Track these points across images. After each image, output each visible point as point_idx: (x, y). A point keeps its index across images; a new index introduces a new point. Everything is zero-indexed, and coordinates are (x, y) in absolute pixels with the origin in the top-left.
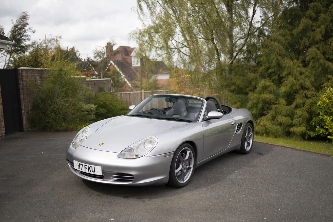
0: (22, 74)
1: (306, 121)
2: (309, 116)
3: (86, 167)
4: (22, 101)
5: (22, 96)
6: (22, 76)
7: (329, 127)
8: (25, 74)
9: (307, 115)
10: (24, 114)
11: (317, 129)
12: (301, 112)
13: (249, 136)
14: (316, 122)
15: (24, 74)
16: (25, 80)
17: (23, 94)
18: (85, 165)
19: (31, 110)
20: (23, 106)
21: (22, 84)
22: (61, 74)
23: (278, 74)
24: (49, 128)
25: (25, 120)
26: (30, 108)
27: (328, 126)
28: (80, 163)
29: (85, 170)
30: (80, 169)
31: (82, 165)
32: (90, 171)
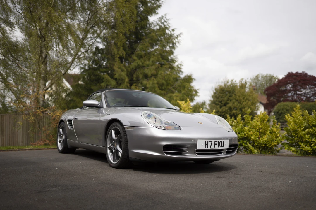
3: (216, 143)
28: (209, 140)
29: (215, 147)
30: (208, 147)
31: (212, 142)
32: (220, 147)
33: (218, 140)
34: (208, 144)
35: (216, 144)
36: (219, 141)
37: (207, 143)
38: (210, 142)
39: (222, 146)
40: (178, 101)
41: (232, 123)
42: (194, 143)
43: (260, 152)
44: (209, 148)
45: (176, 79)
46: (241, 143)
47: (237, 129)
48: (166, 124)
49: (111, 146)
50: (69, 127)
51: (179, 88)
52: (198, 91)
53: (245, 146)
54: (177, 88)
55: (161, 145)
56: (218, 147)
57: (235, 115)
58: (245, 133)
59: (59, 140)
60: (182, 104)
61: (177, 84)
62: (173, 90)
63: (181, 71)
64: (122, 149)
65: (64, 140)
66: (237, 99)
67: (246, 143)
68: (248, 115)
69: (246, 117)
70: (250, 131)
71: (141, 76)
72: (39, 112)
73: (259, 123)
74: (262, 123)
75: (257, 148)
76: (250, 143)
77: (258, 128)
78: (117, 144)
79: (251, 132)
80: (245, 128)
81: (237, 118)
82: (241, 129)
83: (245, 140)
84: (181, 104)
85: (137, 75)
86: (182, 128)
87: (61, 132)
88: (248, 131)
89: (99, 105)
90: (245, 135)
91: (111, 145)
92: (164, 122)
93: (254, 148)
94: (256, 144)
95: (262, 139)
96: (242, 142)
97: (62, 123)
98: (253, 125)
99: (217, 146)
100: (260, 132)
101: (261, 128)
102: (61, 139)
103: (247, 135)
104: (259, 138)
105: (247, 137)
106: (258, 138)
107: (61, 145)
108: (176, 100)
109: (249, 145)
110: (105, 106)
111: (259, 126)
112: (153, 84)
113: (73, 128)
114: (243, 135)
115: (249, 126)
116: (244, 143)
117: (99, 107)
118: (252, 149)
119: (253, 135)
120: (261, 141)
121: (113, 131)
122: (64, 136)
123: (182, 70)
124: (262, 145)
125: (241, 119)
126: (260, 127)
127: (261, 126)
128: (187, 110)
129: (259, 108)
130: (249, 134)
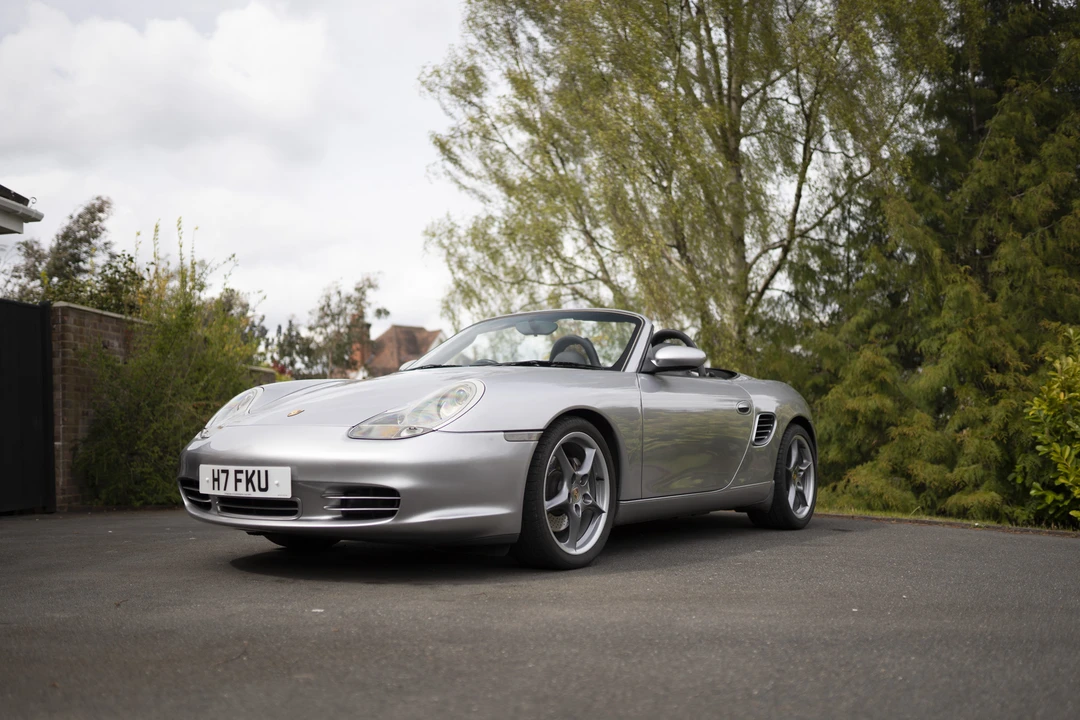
0: (64, 322)
1: (993, 472)
2: (1002, 455)
3: (239, 476)
4: (58, 411)
5: (58, 395)
6: (65, 329)
7: (1071, 479)
8: (75, 323)
9: (995, 451)
10: (61, 453)
11: (1032, 492)
12: (977, 441)
13: (801, 470)
14: (1026, 474)
15: (71, 322)
16: (72, 341)
17: (64, 387)
18: (237, 472)
19: (85, 442)
20: (59, 428)
21: (63, 355)
22: (187, 325)
23: (896, 341)
24: (141, 498)
25: (64, 472)
26: (82, 435)
27: (1067, 476)
28: (220, 467)
29: (236, 490)
30: (219, 488)
31: (226, 472)
32: (254, 490)
33: (244, 468)
34: (217, 480)
35: (240, 481)
36: (250, 469)
37: (216, 476)
38: (223, 471)
56: (247, 490)
99: (242, 486)
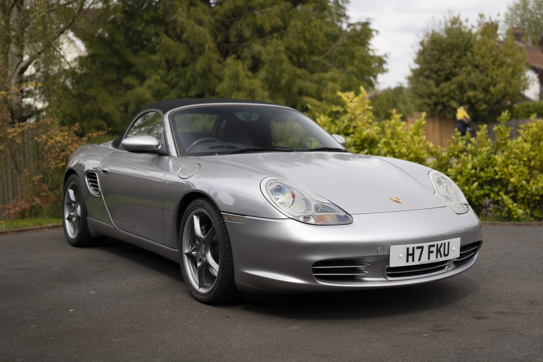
3: (432, 249)
18: (430, 246)
28: (416, 245)
29: (429, 259)
30: (413, 261)
31: (422, 248)
32: (441, 257)
33: (435, 243)
34: (413, 255)
35: (432, 252)
36: (439, 243)
37: (411, 252)
38: (418, 248)
39: (446, 253)
40: (339, 93)
41: (466, 145)
42: (383, 254)
43: (529, 213)
44: (416, 263)
45: (334, 37)
46: (487, 192)
47: (478, 160)
48: (317, 209)
49: (193, 253)
50: (91, 190)
51: (339, 57)
52: (385, 59)
53: (496, 199)
54: (336, 57)
55: (308, 262)
56: (437, 257)
57: (473, 101)
58: (497, 169)
59: (67, 216)
60: (348, 98)
61: (336, 47)
62: (326, 62)
63: (344, 15)
64: (218, 263)
65: (78, 217)
66: (476, 63)
67: (498, 194)
68: (504, 127)
69: (499, 130)
70: (507, 166)
71: (247, 33)
72: (12, 135)
73: (527, 146)
74: (536, 147)
75: (523, 203)
76: (507, 193)
77: (525, 159)
78: (206, 251)
79: (511, 167)
80: (497, 157)
81: (478, 133)
82: (487, 161)
83: (496, 185)
84: (346, 99)
85: (237, 29)
86: (355, 220)
87: (73, 198)
88: (503, 164)
89: (160, 147)
90: (496, 173)
91: (193, 251)
92: (313, 203)
93: (515, 204)
94: (521, 195)
95: (536, 181)
96: (489, 190)
97: (72, 176)
98: (515, 150)
99: (433, 256)
100: (529, 167)
101: (534, 158)
102: (72, 214)
103: (499, 173)
104: (528, 181)
105: (502, 178)
106: (526, 180)
107: (74, 227)
108: (334, 91)
109: (505, 197)
110: (173, 151)
111: (528, 152)
112: (277, 52)
113: (100, 194)
114: (492, 174)
115: (506, 153)
116: (494, 192)
117: (159, 153)
118: (511, 206)
119: (514, 174)
120: (532, 188)
121: (195, 217)
122: (79, 207)
123: (347, 13)
124: (534, 198)
125: (486, 136)
126: (530, 155)
127: (532, 153)
128: (360, 114)
129: (528, 84)
130: (504, 173)
